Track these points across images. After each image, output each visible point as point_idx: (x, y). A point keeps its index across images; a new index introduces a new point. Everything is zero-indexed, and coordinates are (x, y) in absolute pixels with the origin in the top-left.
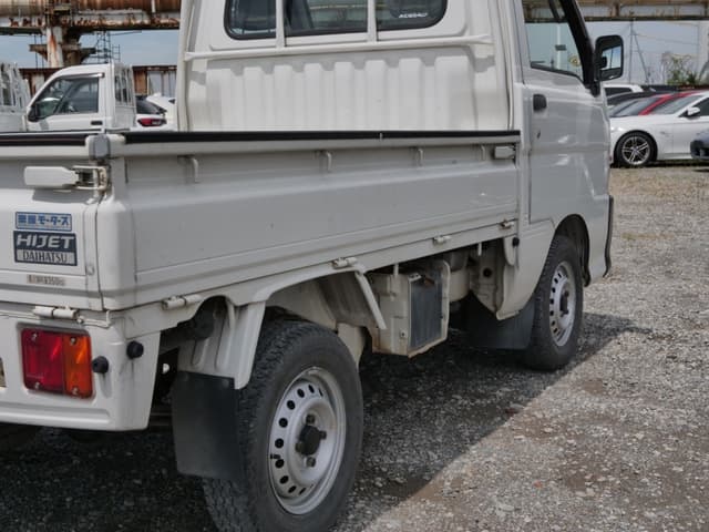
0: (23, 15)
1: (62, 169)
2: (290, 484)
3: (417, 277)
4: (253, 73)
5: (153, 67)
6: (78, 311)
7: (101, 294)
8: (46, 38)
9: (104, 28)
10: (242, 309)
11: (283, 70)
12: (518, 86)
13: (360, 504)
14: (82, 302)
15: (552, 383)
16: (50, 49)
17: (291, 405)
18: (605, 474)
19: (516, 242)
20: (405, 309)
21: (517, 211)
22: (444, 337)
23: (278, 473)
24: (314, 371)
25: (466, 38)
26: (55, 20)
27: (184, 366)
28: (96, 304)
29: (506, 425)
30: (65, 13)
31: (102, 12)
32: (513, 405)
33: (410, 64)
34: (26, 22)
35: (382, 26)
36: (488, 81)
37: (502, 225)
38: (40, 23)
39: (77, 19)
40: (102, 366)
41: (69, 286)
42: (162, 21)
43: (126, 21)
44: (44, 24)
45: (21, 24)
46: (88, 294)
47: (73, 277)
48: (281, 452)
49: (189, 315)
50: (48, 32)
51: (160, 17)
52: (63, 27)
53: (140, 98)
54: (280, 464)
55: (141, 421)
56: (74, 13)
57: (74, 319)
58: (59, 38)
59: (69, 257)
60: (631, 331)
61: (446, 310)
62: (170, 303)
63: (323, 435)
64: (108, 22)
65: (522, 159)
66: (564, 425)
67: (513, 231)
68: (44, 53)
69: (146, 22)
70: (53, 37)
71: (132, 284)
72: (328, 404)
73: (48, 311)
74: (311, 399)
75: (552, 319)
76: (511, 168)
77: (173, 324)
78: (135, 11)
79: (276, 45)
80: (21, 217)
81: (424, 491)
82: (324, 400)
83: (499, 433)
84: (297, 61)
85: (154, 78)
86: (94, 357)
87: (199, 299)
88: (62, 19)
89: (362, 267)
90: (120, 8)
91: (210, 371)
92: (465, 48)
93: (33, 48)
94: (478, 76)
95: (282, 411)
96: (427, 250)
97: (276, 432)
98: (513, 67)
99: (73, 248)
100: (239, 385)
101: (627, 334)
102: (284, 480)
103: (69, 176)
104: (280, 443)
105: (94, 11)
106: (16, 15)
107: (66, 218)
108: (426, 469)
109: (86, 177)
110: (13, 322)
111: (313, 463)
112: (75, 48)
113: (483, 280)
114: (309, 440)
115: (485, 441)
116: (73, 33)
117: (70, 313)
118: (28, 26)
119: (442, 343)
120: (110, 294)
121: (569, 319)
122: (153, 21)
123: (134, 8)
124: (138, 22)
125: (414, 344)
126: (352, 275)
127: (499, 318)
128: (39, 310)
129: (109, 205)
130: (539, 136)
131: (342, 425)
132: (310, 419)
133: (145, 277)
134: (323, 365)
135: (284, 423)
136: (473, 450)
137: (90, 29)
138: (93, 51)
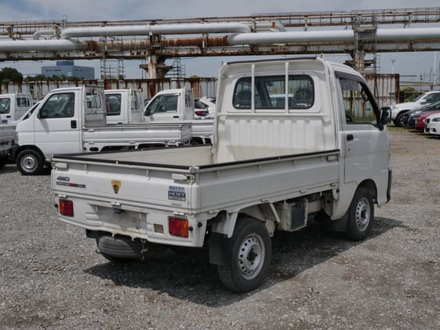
0: (136, 49)
1: (182, 175)
2: (245, 269)
3: (294, 204)
4: (242, 122)
5: (203, 78)
6: (185, 214)
7: (192, 209)
8: (148, 61)
9: (177, 56)
10: (230, 214)
11: (254, 122)
12: (340, 133)
13: (270, 281)
14: (186, 211)
15: (355, 245)
16: (150, 67)
17: (246, 244)
18: (359, 277)
19: (338, 191)
20: (289, 215)
21: (339, 179)
22: (305, 225)
23: (242, 265)
24: (254, 234)
25: (321, 114)
26: (152, 53)
27: (213, 230)
28: (190, 212)
29: (331, 259)
30: (159, 48)
31: (177, 48)
32: (336, 253)
33: (301, 122)
34: (138, 53)
35: (290, 107)
36: (329, 130)
37: (331, 185)
38: (145, 53)
39: (164, 51)
40: (191, 229)
41: (183, 207)
42: (208, 52)
43: (189, 52)
44: (147, 54)
45: (135, 54)
46: (189, 209)
47: (184, 204)
48: (242, 259)
49: (215, 216)
50: (149, 58)
51: (206, 50)
52: (157, 55)
53: (196, 101)
54: (242, 263)
55: (201, 245)
56: (162, 49)
57: (184, 216)
58: (154, 61)
59: (184, 199)
60: (400, 226)
61: (306, 216)
62: (210, 212)
63: (257, 255)
64: (180, 53)
65: (341, 160)
66: (353, 261)
67: (337, 186)
68: (147, 69)
69: (200, 52)
70: (151, 61)
71: (199, 207)
72: (258, 245)
73: (177, 213)
74: (253, 243)
75: (357, 220)
76: (336, 163)
77: (210, 218)
78: (193, 47)
79: (251, 112)
80: (171, 187)
81: (294, 278)
82: (257, 244)
83: (327, 262)
84: (259, 119)
85: (203, 84)
86: (189, 226)
87: (218, 211)
88: (156, 51)
89: (271, 201)
90: (186, 45)
91: (221, 232)
92: (321, 118)
93: (141, 66)
94: (326, 128)
95: (243, 246)
96: (298, 195)
97: (241, 253)
98: (338, 125)
99: (185, 197)
100: (229, 237)
101: (398, 228)
102: (243, 268)
103: (184, 177)
104: (242, 256)
105: (172, 47)
106: (133, 49)
107: (183, 188)
108: (296, 272)
109: (189, 178)
110: (167, 216)
111: (252, 264)
112: (163, 66)
113: (327, 204)
114: (252, 256)
115: (321, 264)
116: (162, 59)
117: (183, 214)
118: (139, 55)
119: (304, 228)
120: (194, 210)
121: (366, 221)
122: (203, 52)
123: (194, 45)
124: (195, 52)
125: (292, 227)
126: (268, 204)
127: (332, 219)
128: (175, 213)
129: (195, 186)
130: (349, 150)
131: (263, 253)
132: (252, 249)
133: (204, 205)
134: (258, 233)
135: (243, 250)
136: (315, 267)
137: (170, 56)
138: (172, 68)
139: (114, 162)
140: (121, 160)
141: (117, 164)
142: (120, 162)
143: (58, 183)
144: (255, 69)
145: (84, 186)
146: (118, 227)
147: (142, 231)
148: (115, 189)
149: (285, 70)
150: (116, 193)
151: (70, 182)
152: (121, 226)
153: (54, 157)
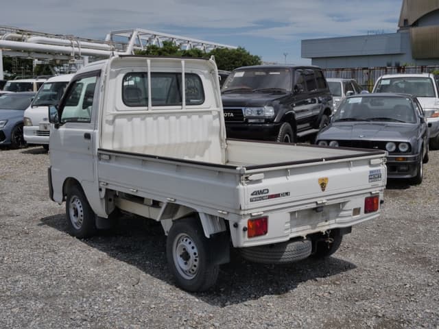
4: (137, 120)
11: (149, 119)
25: (212, 109)
35: (188, 103)
41: (379, 185)
59: (380, 179)
73: (374, 192)
79: (148, 109)
80: (370, 172)
86: (380, 200)
92: (211, 112)
99: (381, 177)
103: (380, 161)
107: (380, 170)
110: (364, 198)
117: (378, 191)
139: (321, 160)
140: (327, 156)
141: (324, 162)
142: (327, 159)
143: (251, 200)
144: (151, 65)
145: (287, 194)
146: (309, 227)
147: (332, 221)
148: (322, 187)
149: (181, 67)
150: (323, 190)
151: (270, 194)
152: (311, 225)
153: (248, 168)
